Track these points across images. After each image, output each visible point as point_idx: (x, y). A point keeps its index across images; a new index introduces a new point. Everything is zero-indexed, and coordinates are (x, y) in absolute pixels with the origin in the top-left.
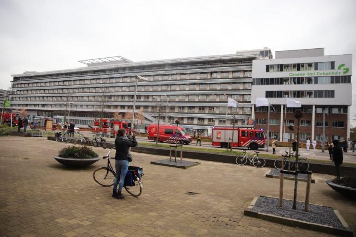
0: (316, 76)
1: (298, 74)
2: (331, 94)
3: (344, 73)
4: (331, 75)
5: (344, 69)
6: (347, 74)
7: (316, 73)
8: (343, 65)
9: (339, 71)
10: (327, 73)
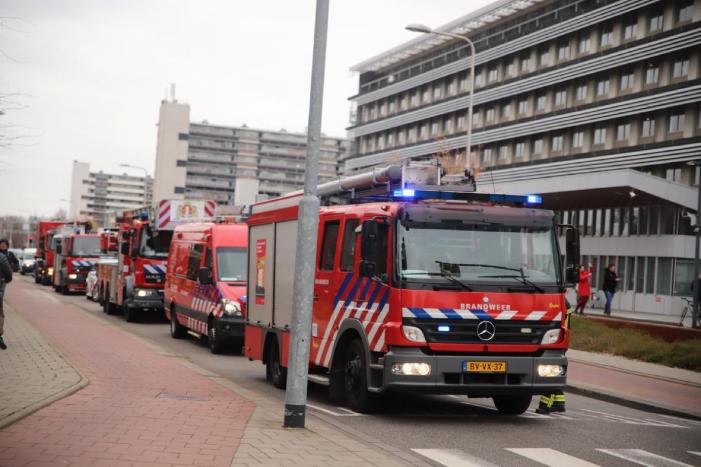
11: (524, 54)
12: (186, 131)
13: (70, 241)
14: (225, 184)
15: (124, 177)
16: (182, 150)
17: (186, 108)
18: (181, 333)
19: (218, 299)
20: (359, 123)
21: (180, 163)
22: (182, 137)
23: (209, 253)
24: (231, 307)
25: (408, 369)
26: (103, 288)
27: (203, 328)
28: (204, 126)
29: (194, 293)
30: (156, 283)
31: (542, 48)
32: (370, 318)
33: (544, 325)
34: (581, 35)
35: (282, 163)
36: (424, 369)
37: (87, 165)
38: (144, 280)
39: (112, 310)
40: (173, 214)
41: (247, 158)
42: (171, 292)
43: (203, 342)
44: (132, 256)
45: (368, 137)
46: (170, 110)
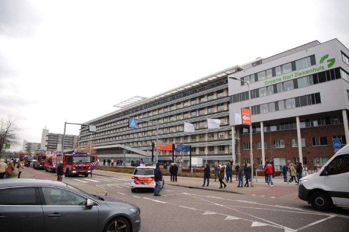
0: (294, 78)
1: (274, 81)
2: (316, 98)
3: (329, 66)
4: (313, 73)
5: (328, 61)
6: (334, 67)
7: (294, 75)
8: (327, 56)
9: (322, 65)
10: (307, 72)
11: (109, 124)
12: (48, 134)
13: (27, 158)
14: (55, 145)
15: (34, 143)
16: (47, 138)
17: (48, 130)
18: (47, 171)
19: (52, 166)
20: (81, 134)
21: (46, 141)
22: (47, 136)
23: (51, 159)
24: (54, 167)
25: (73, 172)
26: (34, 165)
27: (50, 170)
28: (52, 134)
29: (49, 165)
30: (43, 164)
31: (111, 123)
32: (69, 167)
33: (89, 167)
34: (117, 121)
35: (67, 141)
36: (75, 172)
37: (26, 141)
38: (41, 164)
39: (35, 168)
40: (46, 154)
41: (60, 140)
42: (46, 165)
43: (50, 172)
44: (39, 160)
45: (82, 137)
46: (45, 131)
